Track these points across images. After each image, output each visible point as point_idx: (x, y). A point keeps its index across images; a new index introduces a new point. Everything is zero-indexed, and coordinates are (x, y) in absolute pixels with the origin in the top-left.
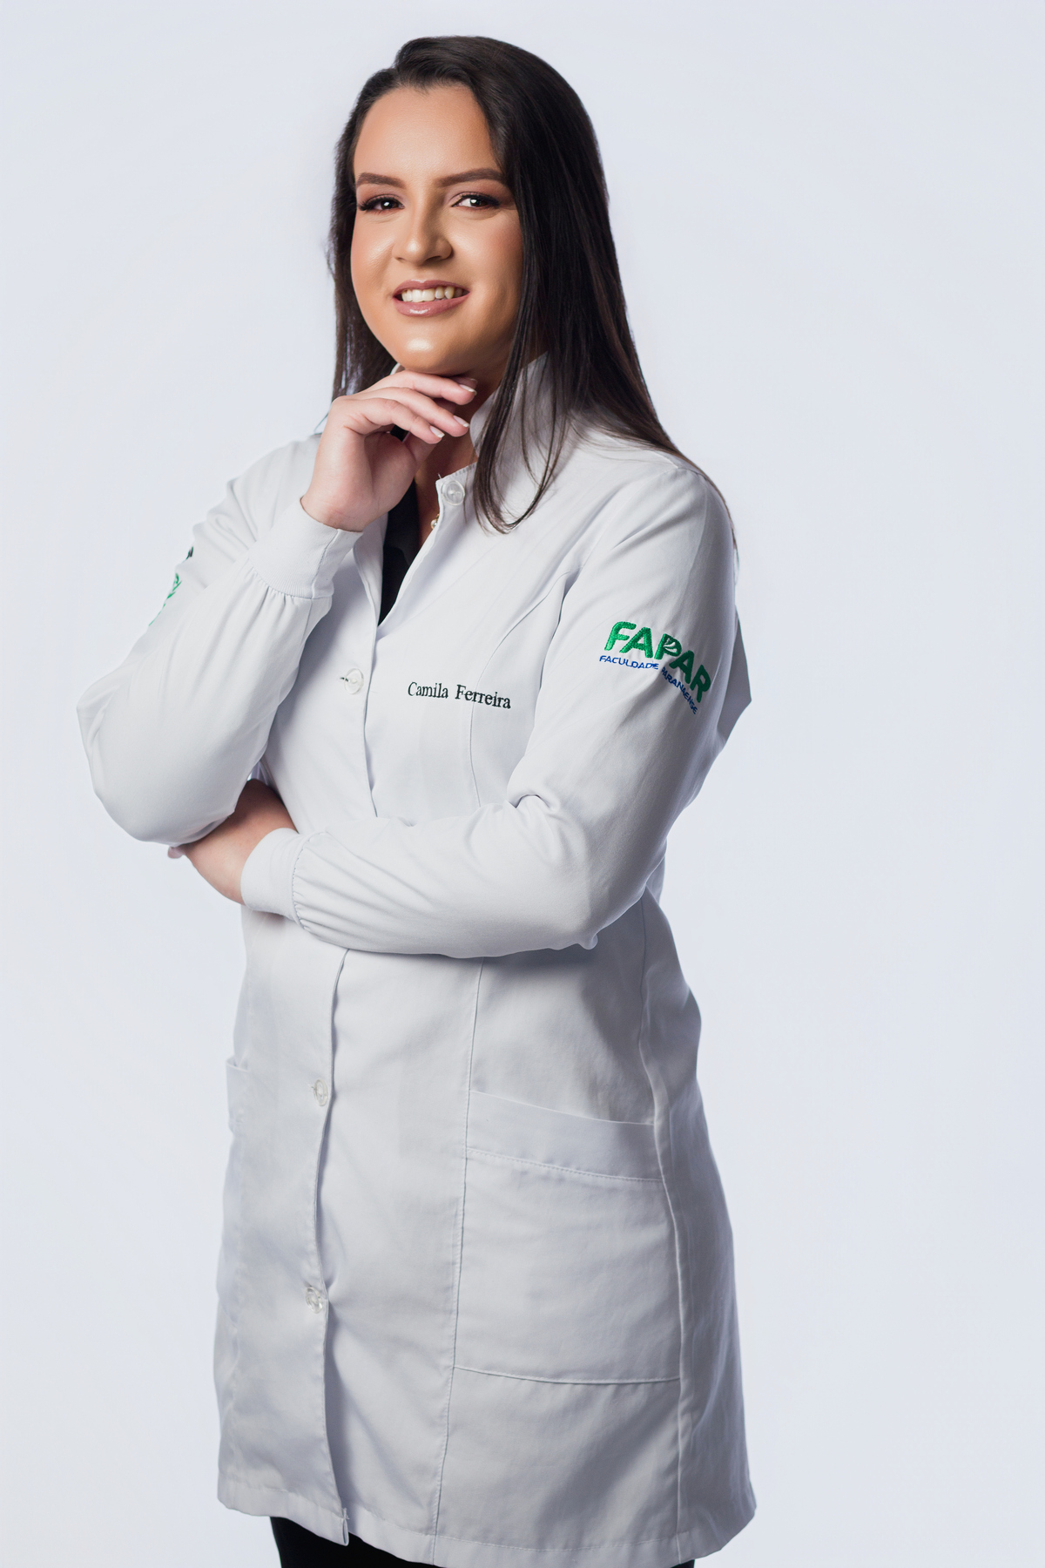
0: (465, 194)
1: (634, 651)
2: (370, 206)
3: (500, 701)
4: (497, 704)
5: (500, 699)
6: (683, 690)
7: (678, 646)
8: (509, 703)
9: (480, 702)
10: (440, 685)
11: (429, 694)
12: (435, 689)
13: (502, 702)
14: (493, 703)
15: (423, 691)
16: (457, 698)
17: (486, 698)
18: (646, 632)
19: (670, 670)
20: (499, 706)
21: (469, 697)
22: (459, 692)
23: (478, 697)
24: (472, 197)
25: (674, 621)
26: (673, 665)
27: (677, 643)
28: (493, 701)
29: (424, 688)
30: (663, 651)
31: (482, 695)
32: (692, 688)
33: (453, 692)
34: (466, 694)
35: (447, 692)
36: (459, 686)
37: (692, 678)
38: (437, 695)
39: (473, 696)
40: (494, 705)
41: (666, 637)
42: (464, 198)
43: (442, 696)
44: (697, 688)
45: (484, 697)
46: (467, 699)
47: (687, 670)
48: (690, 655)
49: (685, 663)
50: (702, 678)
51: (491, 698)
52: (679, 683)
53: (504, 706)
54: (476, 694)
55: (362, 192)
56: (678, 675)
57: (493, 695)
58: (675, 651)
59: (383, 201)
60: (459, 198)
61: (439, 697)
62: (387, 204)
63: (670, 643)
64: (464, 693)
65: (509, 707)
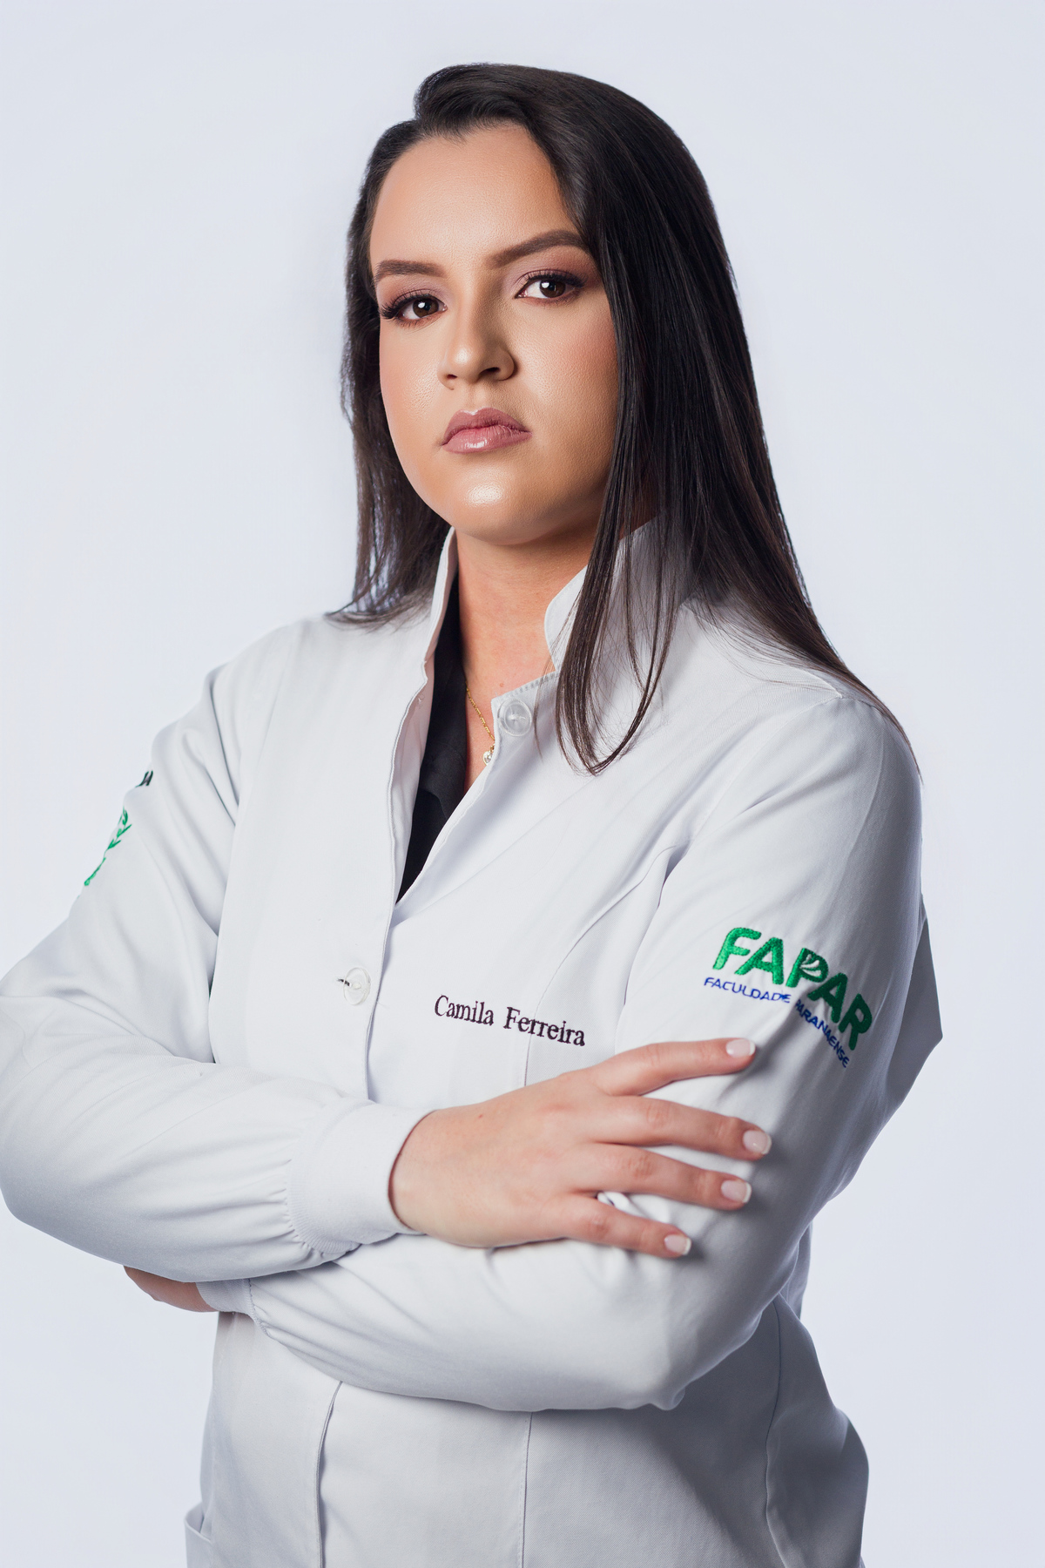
0: (532, 275)
1: (756, 973)
2: (395, 312)
3: (569, 1035)
4: (565, 1039)
5: (569, 1032)
6: (828, 1034)
7: (823, 966)
8: (582, 1037)
9: (540, 1035)
10: (482, 1004)
11: (466, 1016)
12: (475, 1009)
13: (573, 1036)
14: (559, 1038)
15: (456, 1011)
16: (507, 1026)
17: (550, 1030)
18: (776, 945)
19: (808, 1003)
20: (568, 1041)
21: (524, 1026)
22: (509, 1018)
23: (537, 1028)
24: (542, 279)
25: (822, 927)
26: (813, 995)
27: (823, 962)
28: (559, 1033)
29: (458, 1007)
30: (799, 973)
31: (543, 1025)
32: (842, 1029)
33: (500, 1018)
34: (520, 1023)
35: (492, 1016)
36: (511, 1009)
37: (843, 1015)
38: (477, 1019)
39: (530, 1025)
40: (561, 1040)
41: (806, 952)
42: (531, 281)
43: (485, 1022)
44: (849, 1028)
45: (546, 1028)
46: (521, 1029)
47: (835, 1003)
48: (841, 980)
49: (833, 992)
50: (859, 1014)
51: (556, 1030)
52: (822, 1023)
53: (575, 1042)
54: (534, 1022)
55: (385, 291)
56: (820, 1009)
57: (560, 1026)
58: (817, 974)
59: (415, 300)
60: (523, 281)
61: (479, 1022)
62: (422, 305)
63: (811, 962)
64: (518, 1020)
65: (582, 1043)
